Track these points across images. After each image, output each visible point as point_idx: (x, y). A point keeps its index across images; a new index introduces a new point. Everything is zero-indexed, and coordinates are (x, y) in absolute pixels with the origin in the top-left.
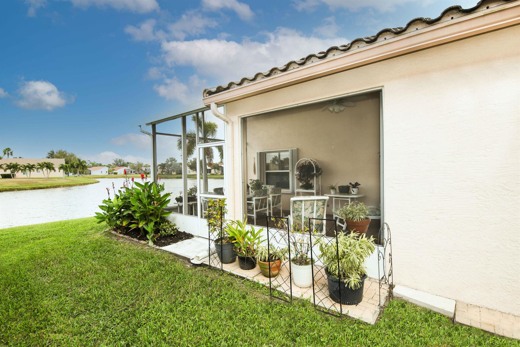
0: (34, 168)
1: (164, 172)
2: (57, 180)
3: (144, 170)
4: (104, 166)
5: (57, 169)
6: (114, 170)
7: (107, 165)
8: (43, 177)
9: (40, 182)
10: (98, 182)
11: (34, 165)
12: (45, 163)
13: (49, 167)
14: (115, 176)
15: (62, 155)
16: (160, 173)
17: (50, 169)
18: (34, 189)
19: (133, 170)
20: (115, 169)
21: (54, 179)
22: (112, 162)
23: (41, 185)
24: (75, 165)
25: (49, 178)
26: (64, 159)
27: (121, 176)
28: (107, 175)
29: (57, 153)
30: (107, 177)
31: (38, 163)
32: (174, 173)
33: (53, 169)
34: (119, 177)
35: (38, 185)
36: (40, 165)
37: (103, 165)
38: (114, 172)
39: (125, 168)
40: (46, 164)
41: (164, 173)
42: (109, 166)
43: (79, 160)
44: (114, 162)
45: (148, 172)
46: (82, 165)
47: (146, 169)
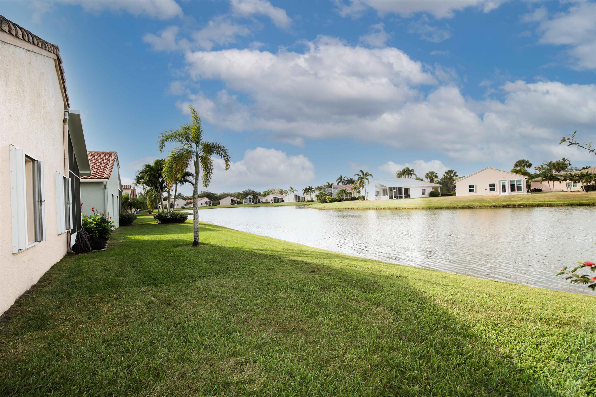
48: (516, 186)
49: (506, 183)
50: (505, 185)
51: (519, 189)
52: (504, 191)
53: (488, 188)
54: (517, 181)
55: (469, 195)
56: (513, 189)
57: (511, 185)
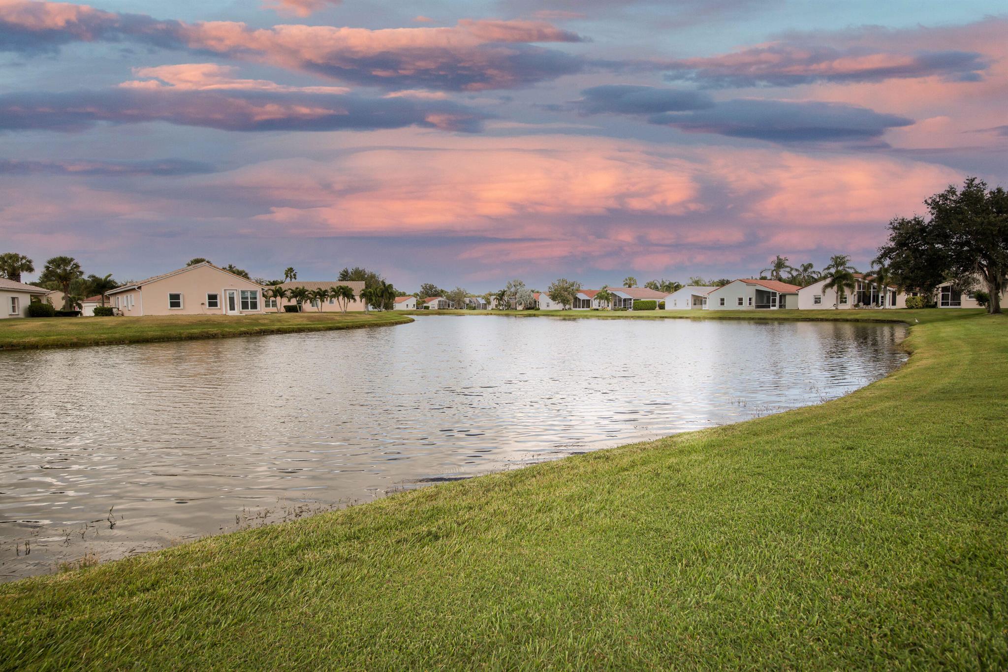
0: (326, 295)
1: (503, 305)
2: (357, 315)
3: (468, 302)
4: (409, 295)
5: (358, 298)
6: (424, 302)
7: (412, 294)
8: (339, 310)
9: (337, 318)
10: (413, 321)
11: (326, 291)
12: (341, 288)
13: (347, 294)
14: (426, 311)
15: (359, 275)
16: (495, 308)
17: (348, 298)
18: (330, 329)
19: (451, 303)
20: (425, 299)
21: (354, 314)
22: (419, 290)
23: (339, 323)
24: (379, 292)
25: (347, 313)
26: (364, 282)
27: (434, 312)
28: (415, 311)
29: (352, 273)
30: (415, 313)
31: (332, 288)
32: (520, 308)
33: (353, 297)
34: (432, 314)
35: (335, 323)
36: (333, 290)
37: (407, 294)
38: (425, 305)
39: (440, 299)
40: (343, 289)
41: (501, 308)
42: (416, 295)
43: (384, 283)
44: (422, 290)
45: (475, 307)
46: (388, 293)
47: (470, 302)
48: (249, 300)
49: (235, 294)
50: (233, 298)
51: (254, 306)
52: (232, 308)
53: (207, 301)
54: (251, 292)
55: (170, 314)
56: (245, 305)
57: (242, 298)
